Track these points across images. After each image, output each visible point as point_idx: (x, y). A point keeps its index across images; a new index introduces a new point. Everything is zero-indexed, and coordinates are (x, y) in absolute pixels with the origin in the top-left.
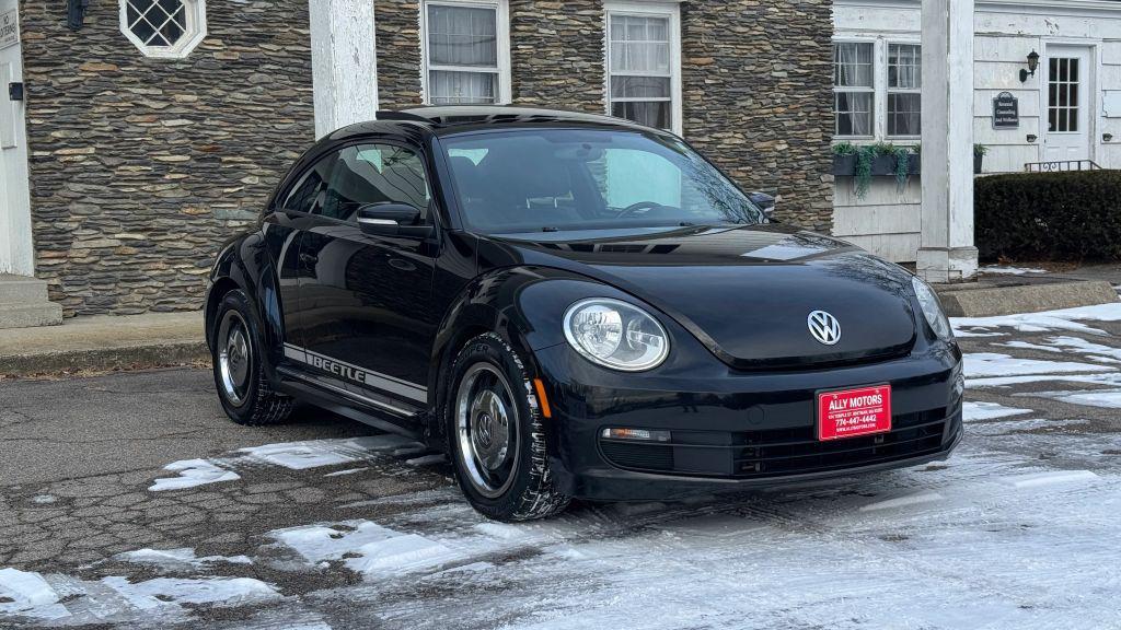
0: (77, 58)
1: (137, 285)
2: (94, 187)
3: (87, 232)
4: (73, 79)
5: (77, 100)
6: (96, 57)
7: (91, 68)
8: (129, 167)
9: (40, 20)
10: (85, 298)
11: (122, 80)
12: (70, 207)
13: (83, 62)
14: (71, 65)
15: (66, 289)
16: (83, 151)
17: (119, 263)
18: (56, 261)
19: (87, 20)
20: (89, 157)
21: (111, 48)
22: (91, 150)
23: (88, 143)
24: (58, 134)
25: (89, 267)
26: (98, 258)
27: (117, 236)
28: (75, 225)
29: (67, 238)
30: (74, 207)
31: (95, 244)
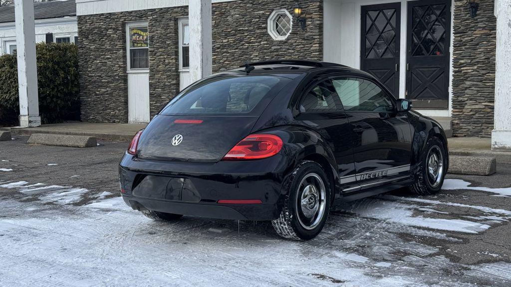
0: (473, 29)
1: (490, 126)
2: (475, 83)
3: (471, 102)
4: (470, 38)
5: (471, 47)
6: (480, 28)
7: (478, 32)
8: (491, 74)
9: (460, 15)
10: (469, 129)
11: (491, 36)
12: (466, 91)
13: (475, 30)
14: (470, 32)
15: (461, 125)
16: (471, 68)
17: (483, 115)
18: (458, 113)
19: (478, 12)
20: (474, 70)
21: (487, 23)
22: (475, 67)
23: (474, 65)
24: (462, 61)
25: (471, 117)
26: (474, 113)
27: (483, 104)
28: (466, 99)
29: (462, 104)
30: (467, 91)
31: (473, 107)
